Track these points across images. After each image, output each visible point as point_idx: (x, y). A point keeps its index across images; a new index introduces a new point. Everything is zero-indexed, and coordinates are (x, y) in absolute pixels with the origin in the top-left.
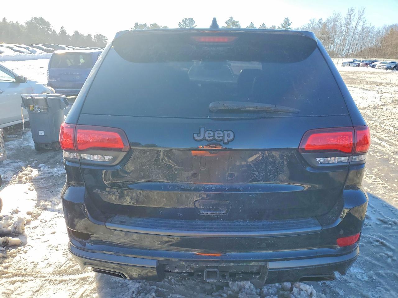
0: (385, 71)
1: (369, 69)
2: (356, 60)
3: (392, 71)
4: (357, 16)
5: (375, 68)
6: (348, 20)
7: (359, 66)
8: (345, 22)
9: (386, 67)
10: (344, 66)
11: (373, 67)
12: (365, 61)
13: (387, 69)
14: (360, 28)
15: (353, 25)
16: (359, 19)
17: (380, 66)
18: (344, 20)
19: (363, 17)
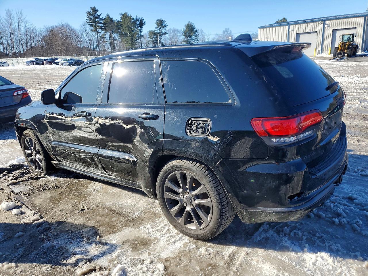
0: (69, 67)
1: (54, 66)
2: (38, 59)
3: (74, 66)
4: (16, 18)
5: (58, 64)
6: (9, 20)
7: (43, 64)
8: (6, 23)
9: (69, 63)
10: (28, 65)
11: (57, 64)
12: (47, 59)
13: (70, 65)
14: (23, 29)
15: (15, 25)
16: (20, 21)
17: (63, 63)
18: (5, 21)
19: (22, 18)
